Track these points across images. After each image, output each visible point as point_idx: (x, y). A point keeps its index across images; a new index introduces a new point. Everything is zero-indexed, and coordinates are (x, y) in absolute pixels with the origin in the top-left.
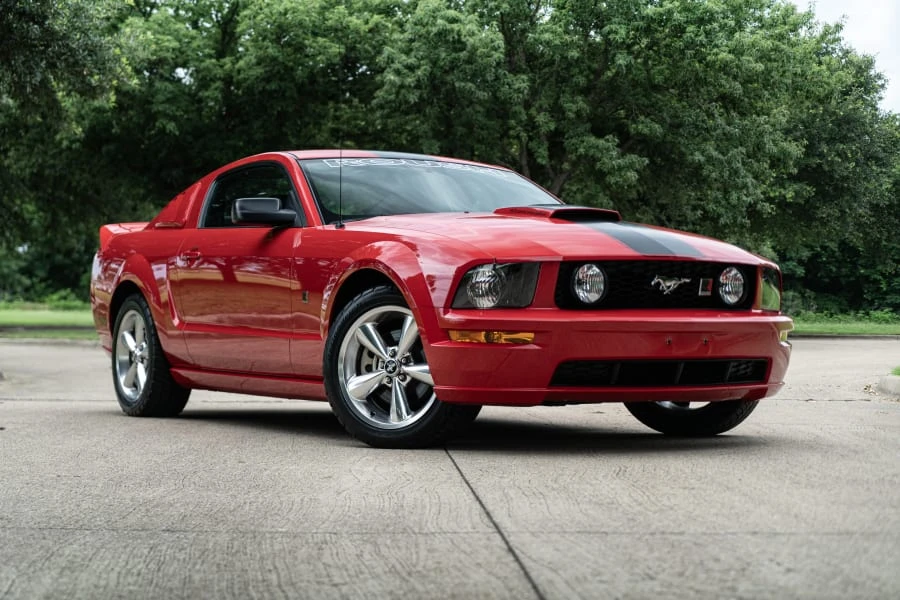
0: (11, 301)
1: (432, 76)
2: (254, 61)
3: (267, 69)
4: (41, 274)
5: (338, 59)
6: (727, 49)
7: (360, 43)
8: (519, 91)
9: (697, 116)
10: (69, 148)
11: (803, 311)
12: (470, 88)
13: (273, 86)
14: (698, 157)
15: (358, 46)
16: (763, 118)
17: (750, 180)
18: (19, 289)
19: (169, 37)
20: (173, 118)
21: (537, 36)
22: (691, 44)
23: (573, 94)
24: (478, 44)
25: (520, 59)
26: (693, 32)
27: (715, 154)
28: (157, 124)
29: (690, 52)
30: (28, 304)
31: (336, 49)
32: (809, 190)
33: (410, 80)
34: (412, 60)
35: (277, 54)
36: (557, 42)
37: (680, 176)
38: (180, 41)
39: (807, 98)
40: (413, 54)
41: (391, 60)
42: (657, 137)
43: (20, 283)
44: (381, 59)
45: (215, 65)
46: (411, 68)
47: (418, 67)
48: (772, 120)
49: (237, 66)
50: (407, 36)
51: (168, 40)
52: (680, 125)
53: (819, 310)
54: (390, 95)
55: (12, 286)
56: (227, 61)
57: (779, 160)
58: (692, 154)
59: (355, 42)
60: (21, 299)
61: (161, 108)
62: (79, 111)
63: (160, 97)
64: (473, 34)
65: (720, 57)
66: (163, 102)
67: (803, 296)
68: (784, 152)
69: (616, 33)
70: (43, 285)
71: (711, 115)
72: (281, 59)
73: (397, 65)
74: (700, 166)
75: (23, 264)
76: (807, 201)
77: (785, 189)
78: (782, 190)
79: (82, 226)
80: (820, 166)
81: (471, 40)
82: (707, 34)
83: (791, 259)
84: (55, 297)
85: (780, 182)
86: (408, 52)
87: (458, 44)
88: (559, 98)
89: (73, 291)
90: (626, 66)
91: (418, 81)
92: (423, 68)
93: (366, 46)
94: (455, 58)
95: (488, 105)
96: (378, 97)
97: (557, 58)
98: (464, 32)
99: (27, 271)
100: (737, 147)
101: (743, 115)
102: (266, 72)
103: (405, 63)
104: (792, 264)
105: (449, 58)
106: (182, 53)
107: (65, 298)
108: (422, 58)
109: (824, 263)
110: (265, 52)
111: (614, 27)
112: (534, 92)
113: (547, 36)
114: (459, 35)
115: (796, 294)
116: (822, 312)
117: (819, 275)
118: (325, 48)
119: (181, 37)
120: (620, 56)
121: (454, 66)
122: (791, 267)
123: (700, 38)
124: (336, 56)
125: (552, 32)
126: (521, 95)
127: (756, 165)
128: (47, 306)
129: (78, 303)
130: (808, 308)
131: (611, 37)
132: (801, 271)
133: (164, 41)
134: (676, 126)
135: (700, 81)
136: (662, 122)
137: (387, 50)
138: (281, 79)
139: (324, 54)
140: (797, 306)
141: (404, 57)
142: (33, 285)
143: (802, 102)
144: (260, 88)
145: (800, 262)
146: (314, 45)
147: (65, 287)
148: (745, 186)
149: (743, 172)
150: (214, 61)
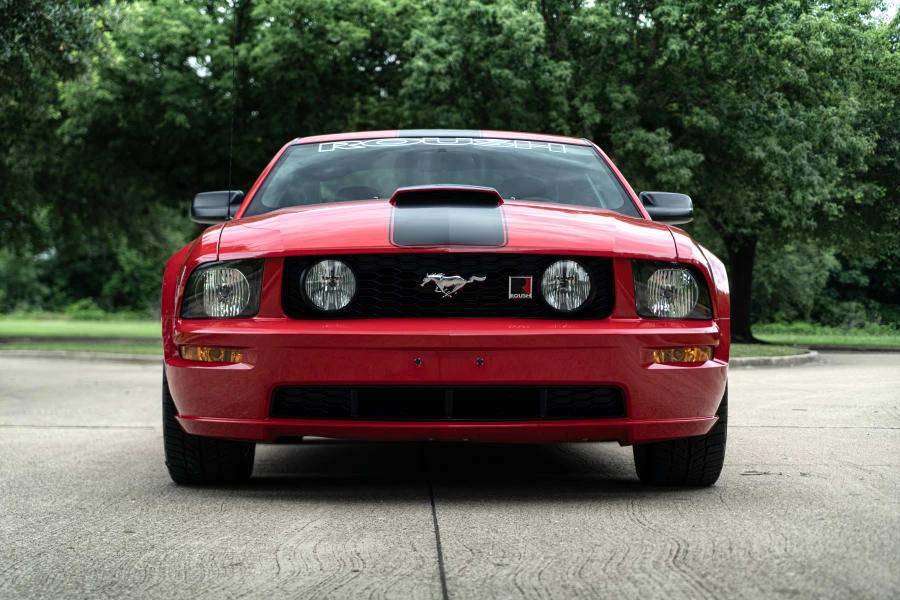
0: (29, 311)
1: (464, 63)
2: (271, 47)
3: (286, 56)
4: (61, 282)
5: (362, 44)
6: (792, 32)
7: (387, 28)
8: (560, 78)
9: (758, 107)
10: (71, 144)
11: (867, 323)
12: (507, 75)
13: (292, 75)
14: (759, 153)
15: (385, 30)
16: (831, 110)
17: (816, 178)
18: (38, 298)
19: (178, 22)
20: (183, 110)
21: (581, 19)
22: (751, 27)
23: (621, 82)
24: (515, 26)
25: (563, 46)
26: (754, 13)
27: (777, 149)
28: (166, 116)
29: (750, 36)
30: (48, 314)
31: (361, 33)
32: (880, 191)
33: (441, 66)
34: (443, 45)
35: (296, 40)
36: (603, 25)
37: (738, 174)
38: (190, 26)
39: (879, 87)
40: (444, 38)
41: (419, 44)
42: (713, 131)
43: (39, 292)
44: (408, 44)
45: (228, 53)
46: (442, 54)
47: (450, 52)
48: (841, 112)
49: (253, 53)
50: (438, 18)
51: (177, 26)
52: (740, 117)
53: (885, 321)
54: (419, 83)
55: (31, 295)
56: (242, 49)
57: (848, 156)
58: (752, 150)
59: (382, 27)
60: (40, 308)
61: (169, 99)
62: (81, 104)
63: (169, 87)
64: (509, 16)
65: (785, 40)
66: (172, 93)
67: (867, 308)
68: (853, 147)
69: (668, 14)
70: (64, 294)
71: (773, 107)
72: (300, 45)
73: (425, 50)
74: (760, 163)
75: (41, 272)
76: (877, 202)
77: (853, 189)
78: (849, 191)
79: (95, 231)
80: (891, 164)
81: (508, 22)
82: (770, 15)
83: (854, 268)
84: (76, 307)
85: (847, 182)
86: (438, 36)
87: (494, 27)
88: (604, 87)
89: (95, 300)
90: (680, 51)
91: (450, 67)
92: (455, 53)
93: (394, 31)
94: (490, 43)
95: (527, 96)
96: (406, 86)
97: (604, 43)
98: (499, 14)
99: (47, 280)
100: (802, 142)
101: (808, 106)
102: (284, 60)
103: (435, 48)
104: (855, 273)
105: (484, 42)
106: (193, 39)
107: (86, 308)
108: (454, 43)
109: (890, 271)
110: (283, 37)
111: (666, 8)
112: (578, 81)
113: (592, 19)
114: (494, 16)
115: (860, 305)
116: (887, 324)
117: (885, 284)
118: (348, 32)
119: (191, 22)
120: (672, 40)
121: (488, 52)
122: (854, 276)
123: (762, 20)
124: (360, 41)
125: (598, 14)
126: (563, 84)
127: (822, 161)
128: (67, 315)
129: (100, 313)
130: (872, 319)
131: (663, 19)
132: (864, 281)
133: (171, 26)
134: (734, 118)
135: (761, 69)
136: (718, 114)
137: (416, 33)
138: (302, 68)
139: (346, 39)
140: (860, 317)
141: (433, 41)
142: (52, 295)
143: (874, 93)
144: (278, 78)
145: (866, 271)
146: (337, 29)
147: (86, 296)
148: (810, 185)
149: (808, 169)
150: (227, 48)
